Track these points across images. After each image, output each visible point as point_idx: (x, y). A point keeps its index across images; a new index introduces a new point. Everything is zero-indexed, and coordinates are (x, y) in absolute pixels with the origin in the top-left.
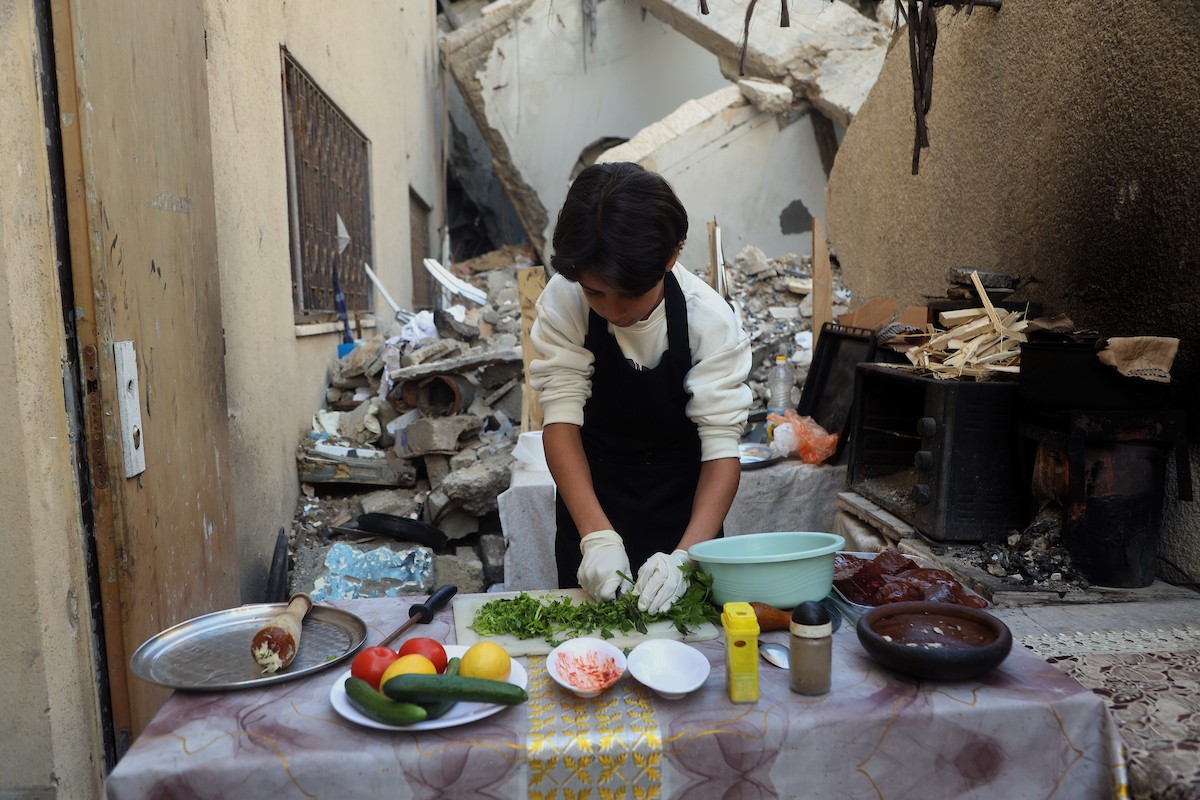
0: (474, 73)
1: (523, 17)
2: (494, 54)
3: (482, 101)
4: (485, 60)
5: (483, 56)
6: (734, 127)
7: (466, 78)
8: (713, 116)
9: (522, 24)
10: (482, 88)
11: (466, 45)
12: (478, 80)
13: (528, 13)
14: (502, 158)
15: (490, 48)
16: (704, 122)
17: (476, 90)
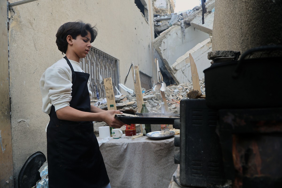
0: (159, 47)
1: (168, 34)
2: (163, 43)
3: (161, 53)
4: (161, 44)
5: (160, 43)
6: (210, 48)
7: (157, 48)
8: (204, 46)
9: (168, 36)
10: (161, 50)
11: (156, 42)
12: (160, 49)
13: (169, 33)
14: (167, 65)
15: (162, 42)
16: (201, 47)
17: (160, 51)
